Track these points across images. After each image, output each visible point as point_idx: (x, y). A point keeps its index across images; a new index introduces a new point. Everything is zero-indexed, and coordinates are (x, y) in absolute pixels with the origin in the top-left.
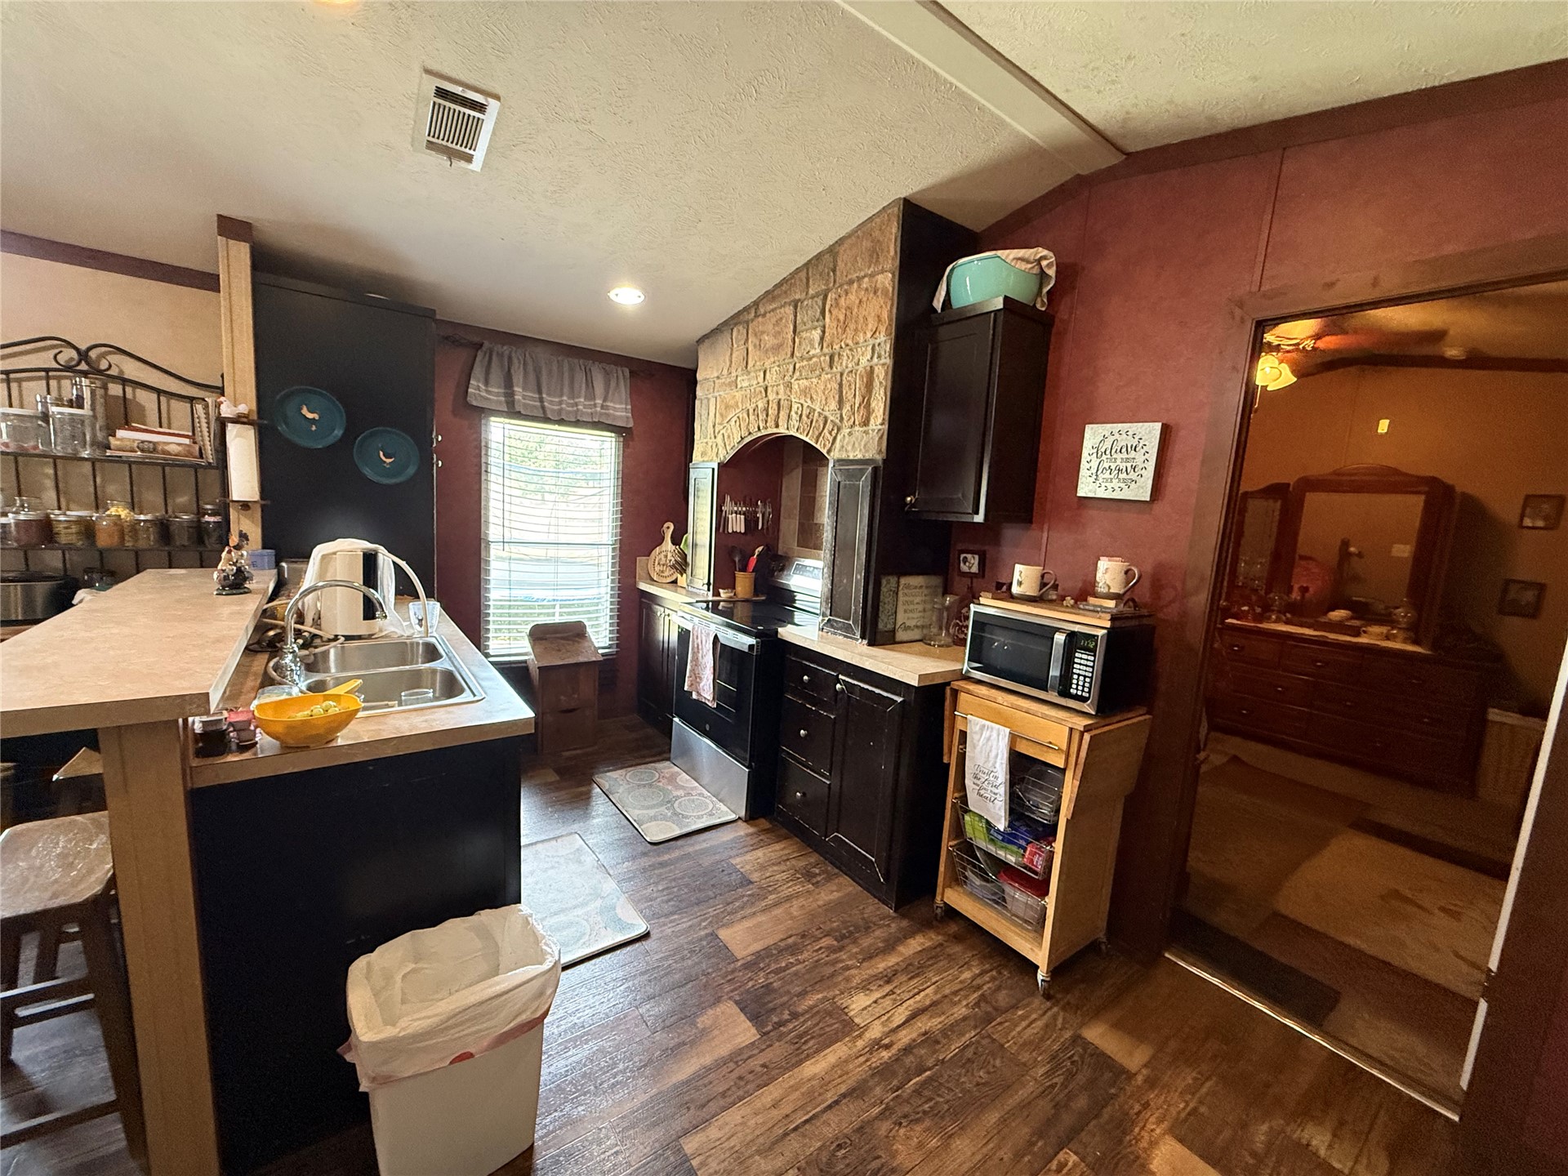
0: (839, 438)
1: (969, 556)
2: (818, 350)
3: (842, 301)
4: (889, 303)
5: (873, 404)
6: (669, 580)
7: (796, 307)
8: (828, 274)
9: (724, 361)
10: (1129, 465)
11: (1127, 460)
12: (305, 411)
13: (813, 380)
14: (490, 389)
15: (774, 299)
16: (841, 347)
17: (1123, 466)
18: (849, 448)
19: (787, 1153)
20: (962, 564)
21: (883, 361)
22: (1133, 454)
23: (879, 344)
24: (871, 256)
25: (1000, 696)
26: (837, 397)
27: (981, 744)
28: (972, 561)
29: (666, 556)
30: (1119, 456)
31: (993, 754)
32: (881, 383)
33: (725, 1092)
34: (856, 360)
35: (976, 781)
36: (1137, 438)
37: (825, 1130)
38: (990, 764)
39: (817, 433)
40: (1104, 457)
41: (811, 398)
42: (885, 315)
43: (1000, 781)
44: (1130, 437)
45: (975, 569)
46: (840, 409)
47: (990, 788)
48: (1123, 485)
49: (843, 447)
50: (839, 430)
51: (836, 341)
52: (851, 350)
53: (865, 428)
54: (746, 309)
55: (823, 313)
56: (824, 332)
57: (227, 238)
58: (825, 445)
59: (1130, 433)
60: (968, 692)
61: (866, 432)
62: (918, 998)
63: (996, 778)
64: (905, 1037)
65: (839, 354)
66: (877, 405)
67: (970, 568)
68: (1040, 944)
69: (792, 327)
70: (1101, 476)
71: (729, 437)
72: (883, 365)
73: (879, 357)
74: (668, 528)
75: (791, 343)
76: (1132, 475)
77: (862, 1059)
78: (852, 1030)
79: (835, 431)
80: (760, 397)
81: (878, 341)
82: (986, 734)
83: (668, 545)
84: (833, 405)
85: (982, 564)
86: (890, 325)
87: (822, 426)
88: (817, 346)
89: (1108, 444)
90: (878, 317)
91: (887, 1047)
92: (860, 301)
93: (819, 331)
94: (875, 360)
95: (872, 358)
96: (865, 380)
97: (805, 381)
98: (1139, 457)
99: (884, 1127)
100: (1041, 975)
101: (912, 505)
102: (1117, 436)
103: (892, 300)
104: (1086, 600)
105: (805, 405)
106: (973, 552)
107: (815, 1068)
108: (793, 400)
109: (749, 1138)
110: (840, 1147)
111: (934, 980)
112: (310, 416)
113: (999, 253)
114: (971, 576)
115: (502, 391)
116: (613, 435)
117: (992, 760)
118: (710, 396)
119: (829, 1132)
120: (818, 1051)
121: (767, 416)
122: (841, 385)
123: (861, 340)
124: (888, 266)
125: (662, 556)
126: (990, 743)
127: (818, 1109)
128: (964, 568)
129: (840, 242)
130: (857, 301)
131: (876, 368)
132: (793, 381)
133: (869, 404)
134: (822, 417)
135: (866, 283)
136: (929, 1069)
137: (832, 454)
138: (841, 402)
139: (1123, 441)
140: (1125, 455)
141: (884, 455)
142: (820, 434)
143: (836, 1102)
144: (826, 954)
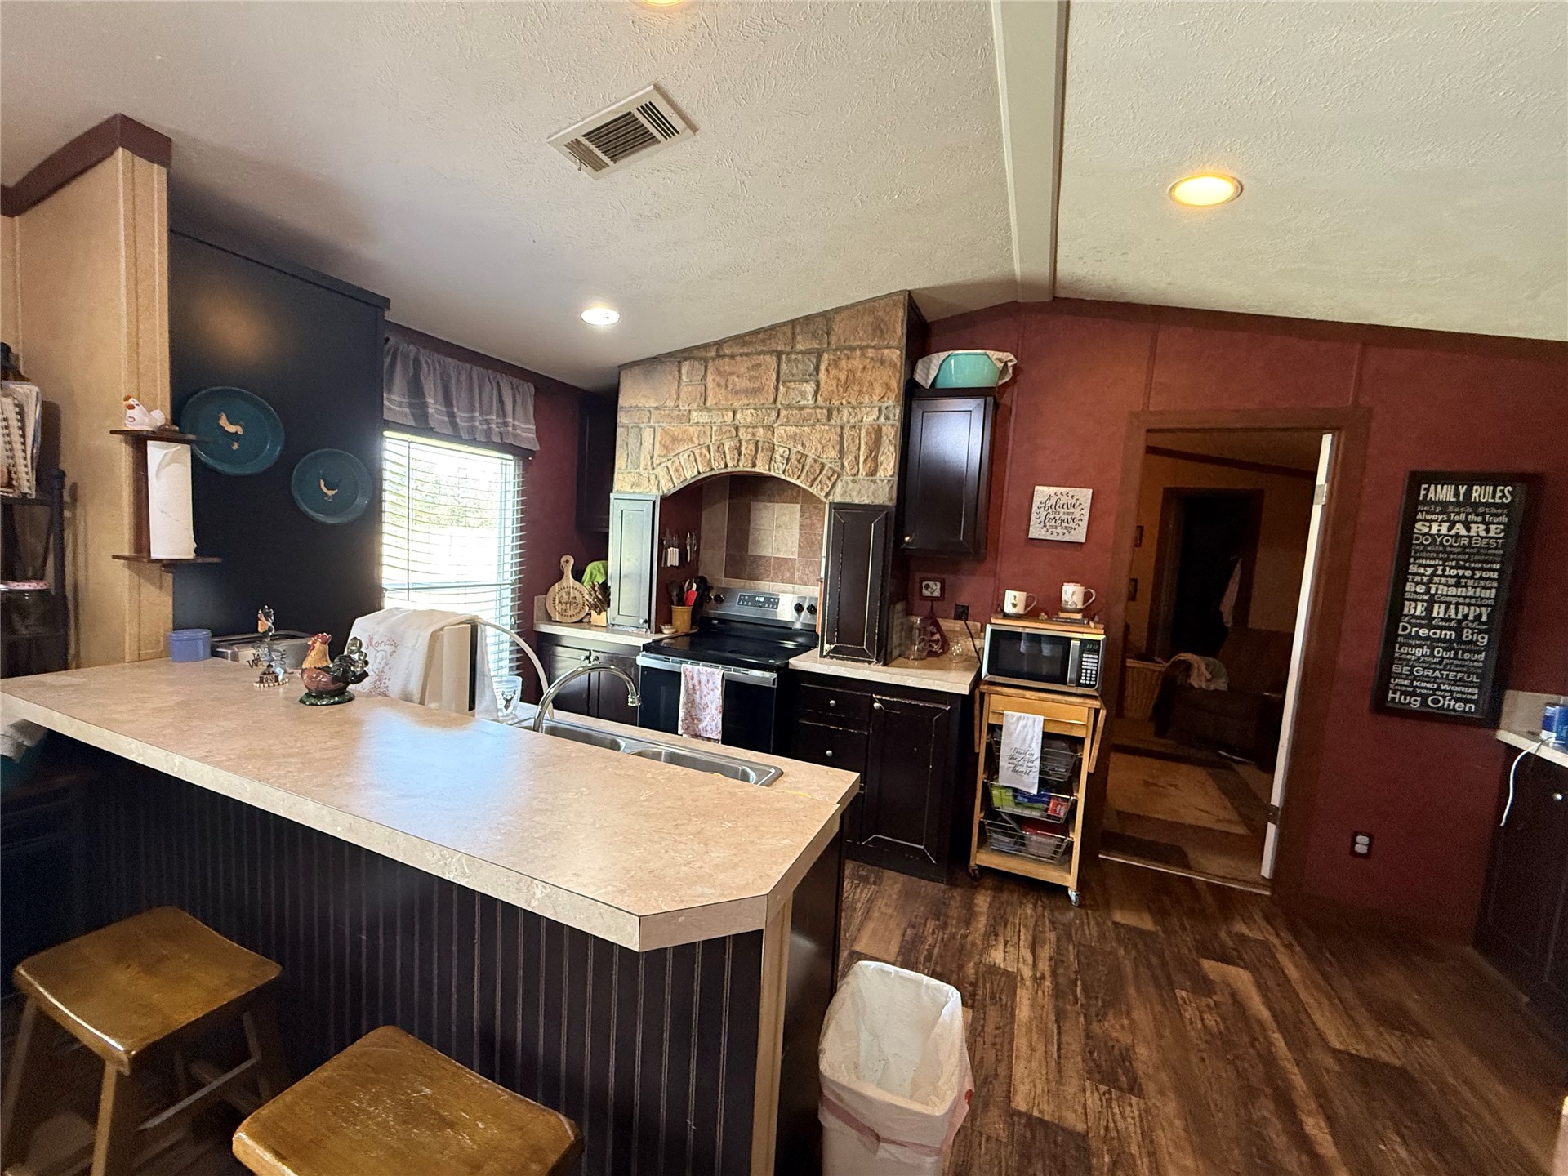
0: (839, 484)
1: (931, 583)
2: (811, 402)
3: (843, 363)
4: (898, 375)
5: (881, 458)
6: (575, 619)
7: (779, 358)
8: (822, 335)
9: (669, 392)
10: (1069, 517)
11: (1068, 514)
12: (223, 422)
13: (806, 428)
14: (393, 397)
15: (744, 344)
16: (842, 404)
17: (1065, 517)
18: (855, 494)
19: (1071, 1074)
20: (924, 590)
21: (891, 422)
22: (1072, 510)
23: (887, 408)
24: (874, 330)
25: (1028, 694)
26: (838, 447)
27: (1017, 731)
28: (934, 587)
29: (569, 594)
30: (1062, 511)
31: (1029, 737)
32: (890, 441)
33: (997, 1059)
34: (860, 417)
35: (1011, 761)
36: (1075, 498)
37: (1073, 1047)
38: (1027, 745)
39: (812, 477)
40: (1050, 510)
41: (803, 444)
42: (894, 384)
43: (1035, 757)
44: (1070, 498)
45: (937, 594)
46: (841, 458)
47: (1026, 763)
48: (1065, 531)
49: (846, 492)
50: (839, 476)
51: (836, 396)
52: (853, 408)
53: (871, 478)
54: (706, 347)
55: (817, 369)
56: (818, 386)
57: (135, 153)
58: (822, 489)
59: (1070, 495)
60: (998, 693)
61: (874, 482)
62: (1022, 937)
63: (1032, 755)
64: (1044, 966)
65: (838, 410)
66: (887, 458)
67: (932, 593)
68: (1070, 872)
69: (774, 376)
70: (1048, 524)
71: (677, 470)
72: (893, 426)
73: (887, 418)
74: (567, 561)
75: (772, 389)
76: (1072, 524)
77: (1040, 993)
78: (1016, 978)
79: (835, 477)
80: (728, 435)
81: (886, 405)
82: (1022, 723)
83: (569, 580)
84: (833, 454)
85: (942, 589)
86: (899, 393)
87: (818, 472)
88: (810, 398)
89: (1053, 501)
90: (887, 384)
91: (1043, 977)
92: (864, 368)
93: (813, 385)
94: (882, 419)
95: (878, 418)
96: (873, 436)
97: (794, 428)
98: (1077, 513)
99: (1095, 1026)
100: (1072, 894)
101: (908, 543)
102: (1060, 496)
103: (900, 372)
104: (1057, 614)
105: (794, 450)
106: (935, 580)
107: (1024, 1012)
108: (776, 443)
109: (1044, 1078)
110: (1091, 1053)
111: (1017, 921)
112: (231, 429)
113: (988, 352)
114: (932, 599)
115: (405, 400)
116: (511, 457)
117: (1028, 742)
118: (642, 426)
119: (1076, 1047)
120: (1013, 1000)
121: (740, 454)
122: (841, 437)
123: (866, 400)
124: (895, 343)
125: (563, 593)
126: (1026, 730)
127: (1056, 1037)
128: (926, 593)
129: (837, 310)
130: (861, 367)
131: (884, 429)
132: (775, 425)
133: (876, 456)
134: (818, 464)
135: (870, 353)
136: (1076, 980)
137: (831, 497)
138: (841, 452)
139: (1064, 500)
140: (1066, 510)
141: (895, 502)
142: (816, 479)
143: (1059, 1027)
144: (941, 933)
